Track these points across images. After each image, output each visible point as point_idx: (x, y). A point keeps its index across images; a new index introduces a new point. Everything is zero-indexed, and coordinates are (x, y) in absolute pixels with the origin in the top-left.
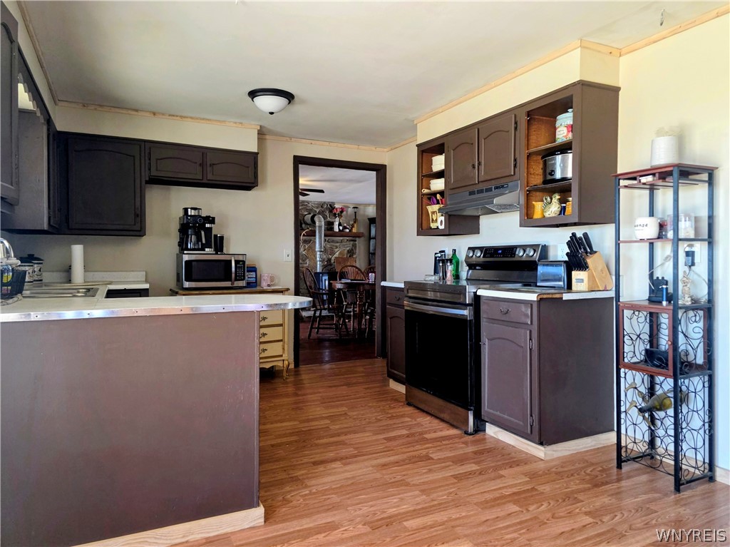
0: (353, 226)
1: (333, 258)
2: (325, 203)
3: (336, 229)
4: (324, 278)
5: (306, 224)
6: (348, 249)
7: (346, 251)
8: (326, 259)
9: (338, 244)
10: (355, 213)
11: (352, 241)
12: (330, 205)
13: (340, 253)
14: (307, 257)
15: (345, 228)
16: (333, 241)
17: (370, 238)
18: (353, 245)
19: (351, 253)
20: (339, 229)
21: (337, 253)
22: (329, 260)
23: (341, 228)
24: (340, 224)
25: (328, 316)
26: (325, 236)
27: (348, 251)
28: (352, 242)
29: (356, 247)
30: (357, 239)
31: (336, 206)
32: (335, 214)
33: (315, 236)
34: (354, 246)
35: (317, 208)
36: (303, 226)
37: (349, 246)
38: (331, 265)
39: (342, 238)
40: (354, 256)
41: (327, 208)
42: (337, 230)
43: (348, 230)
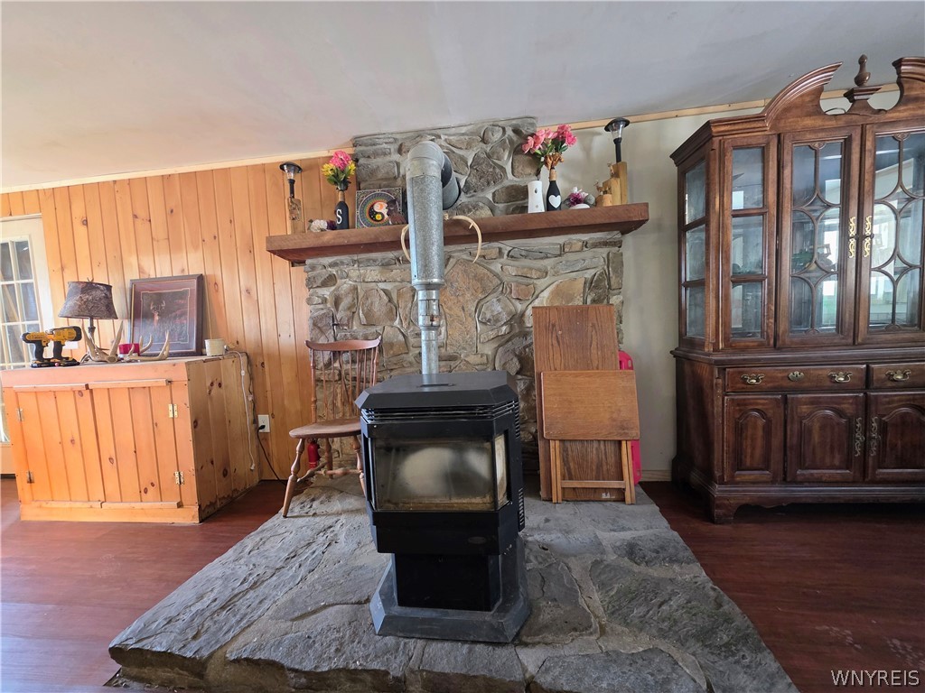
1: (529, 312)
2: (494, 124)
3: (536, 204)
6: (589, 274)
7: (579, 285)
8: (505, 318)
9: (548, 263)
10: (617, 142)
11: (604, 244)
12: (516, 131)
13: (557, 293)
15: (572, 199)
16: (528, 254)
17: (683, 228)
18: (608, 261)
19: (601, 287)
20: (549, 207)
21: (546, 294)
22: (518, 318)
23: (556, 201)
24: (553, 189)
27: (590, 282)
28: (604, 251)
29: (621, 266)
30: (625, 236)
31: (539, 128)
34: (615, 264)
35: (468, 147)
37: (596, 260)
38: (525, 335)
39: (561, 239)
40: (615, 300)
41: (502, 142)
42: (542, 209)
43: (585, 208)
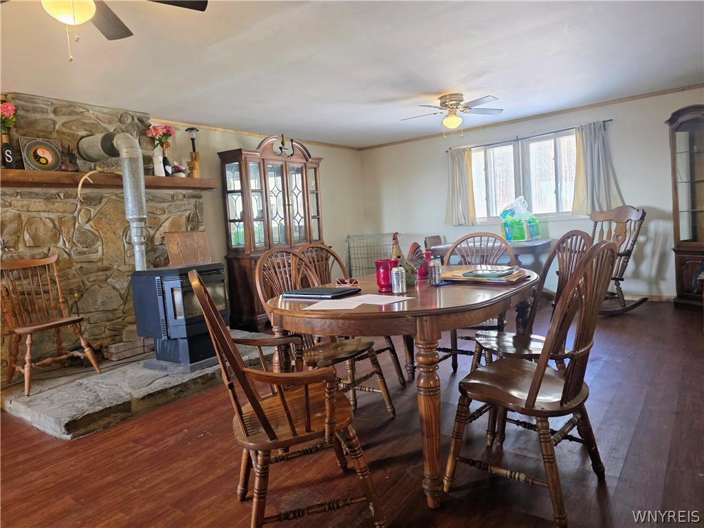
0: (192, 168)
2: (126, 113)
3: (160, 170)
4: (168, 285)
5: (88, 158)
6: (187, 214)
7: (184, 220)
9: (165, 205)
10: (193, 140)
11: (194, 197)
12: (139, 119)
13: (172, 224)
14: (96, 238)
15: (177, 170)
16: (154, 199)
18: (196, 206)
19: (194, 221)
20: (166, 173)
21: (167, 224)
22: (151, 240)
23: (169, 169)
24: (166, 162)
25: (194, 381)
26: (147, 187)
27: (188, 218)
28: (193, 201)
29: (202, 209)
30: (203, 193)
31: (154, 122)
32: (153, 139)
33: (121, 187)
34: (199, 207)
35: (110, 122)
36: (79, 162)
37: (188, 207)
38: (156, 250)
39: (172, 192)
40: (202, 228)
41: (132, 125)
42: (163, 175)
43: (183, 175)
